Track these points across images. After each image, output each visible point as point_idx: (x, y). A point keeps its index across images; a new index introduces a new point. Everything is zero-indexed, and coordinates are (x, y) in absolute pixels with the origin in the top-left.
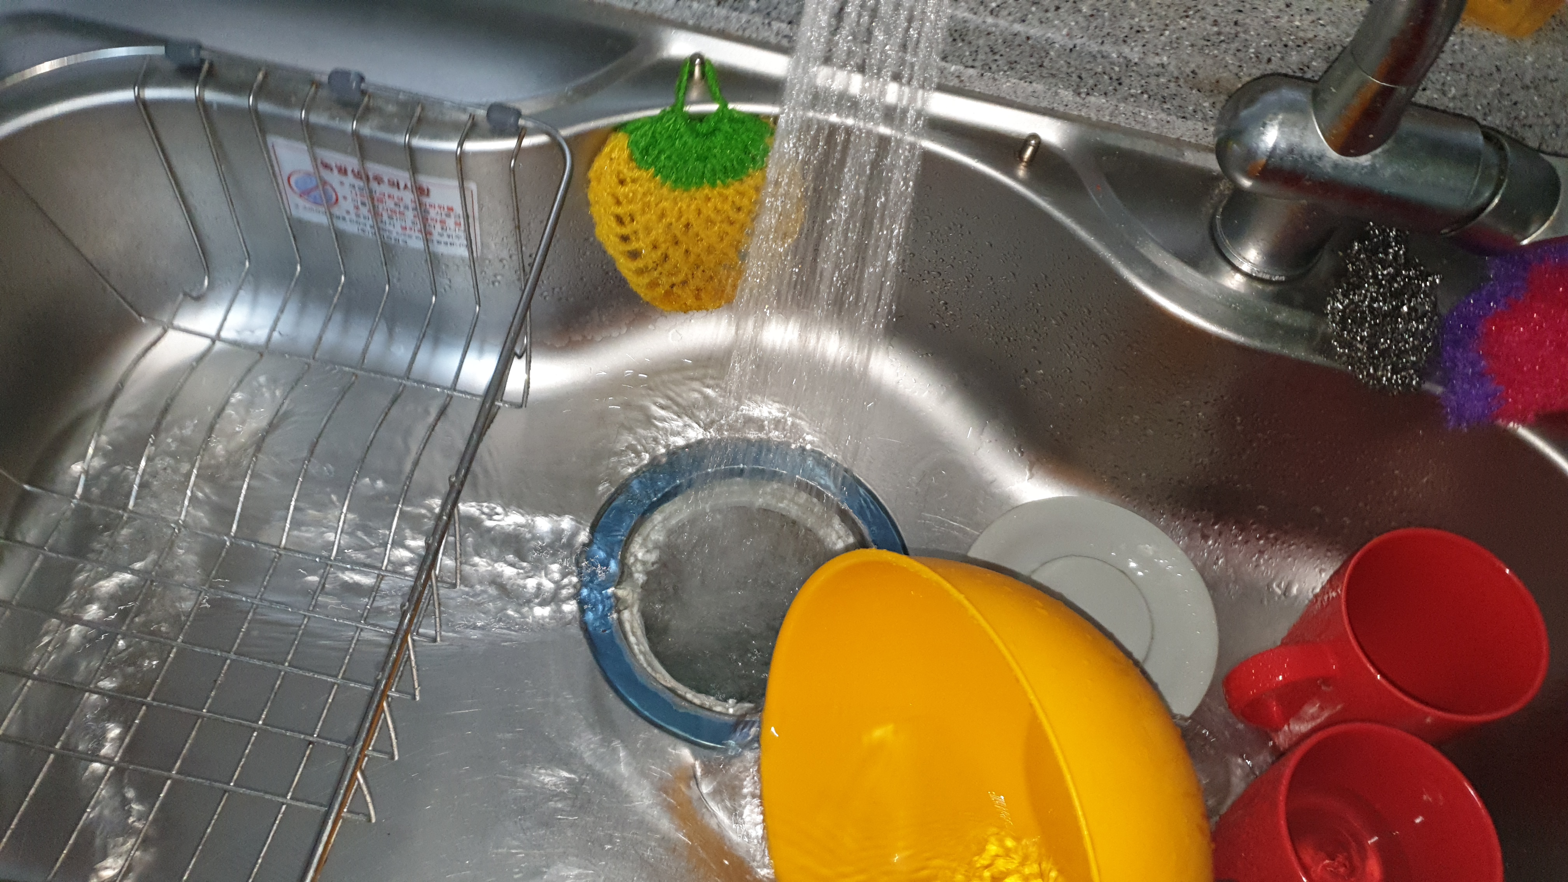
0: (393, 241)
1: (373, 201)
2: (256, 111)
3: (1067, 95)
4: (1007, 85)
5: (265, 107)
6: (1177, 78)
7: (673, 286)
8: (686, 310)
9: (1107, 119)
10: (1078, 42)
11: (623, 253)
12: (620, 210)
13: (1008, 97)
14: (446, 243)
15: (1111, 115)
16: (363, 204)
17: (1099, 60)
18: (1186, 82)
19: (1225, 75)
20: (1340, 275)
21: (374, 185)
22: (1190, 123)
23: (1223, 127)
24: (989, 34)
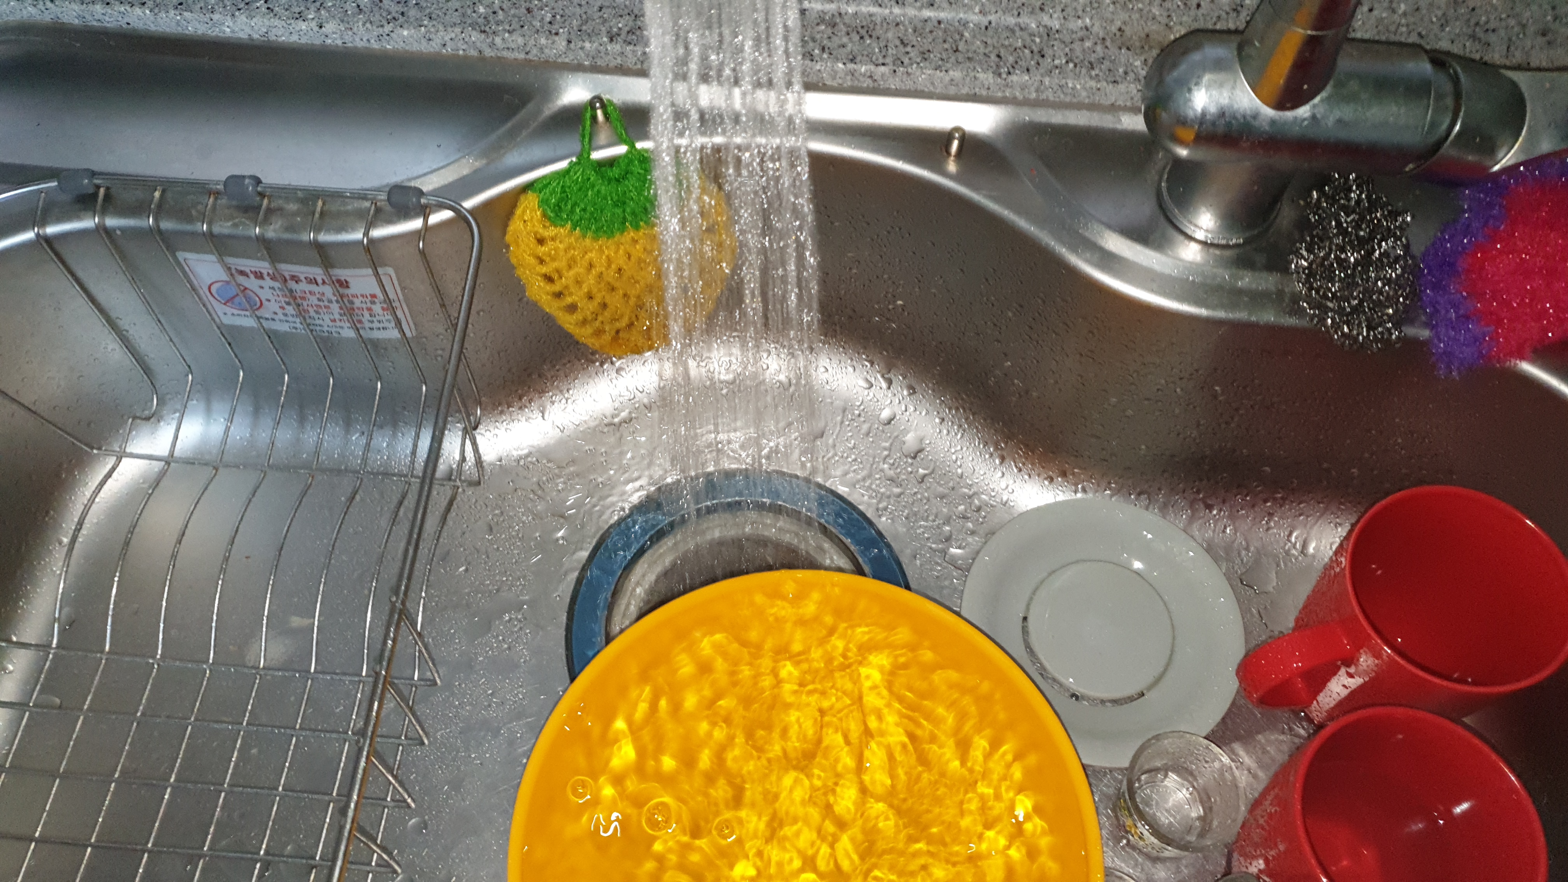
0: (327, 334)
1: (294, 299)
2: (160, 232)
3: (986, 77)
4: (923, 76)
5: (167, 225)
6: (1104, 39)
7: (618, 332)
8: (638, 351)
9: (1034, 95)
10: (992, 18)
11: (559, 308)
12: (544, 270)
13: (926, 90)
14: (379, 329)
15: (1037, 91)
16: (288, 304)
17: (1018, 33)
18: (1112, 41)
19: (1154, 27)
20: (1303, 225)
21: (292, 285)
22: (1122, 87)
23: (1150, 94)
24: (897, 24)
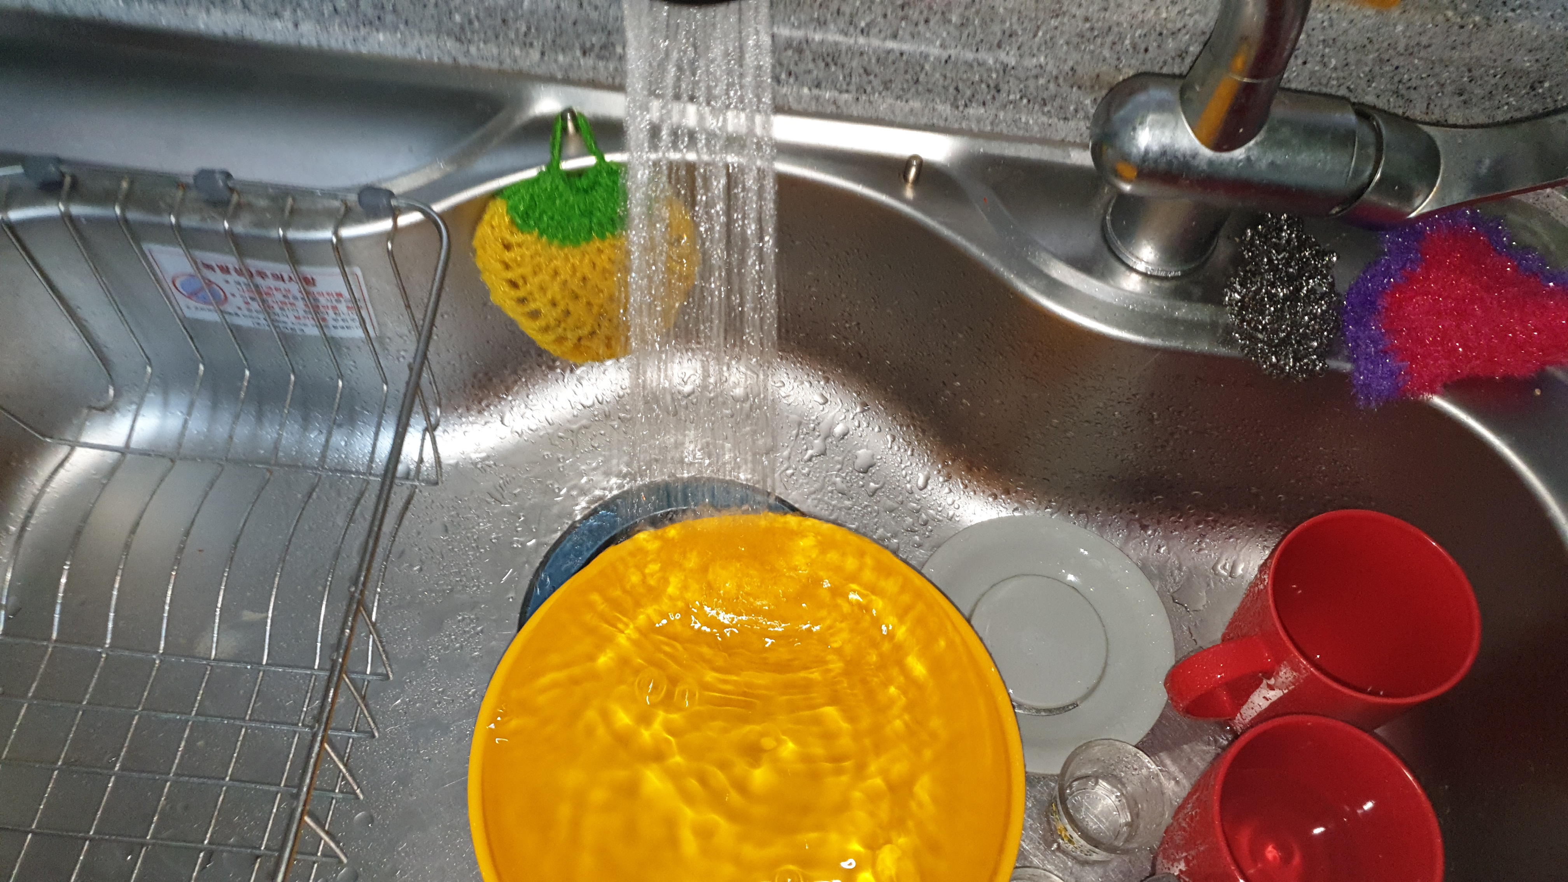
0: (290, 331)
1: (260, 294)
2: (126, 221)
3: (944, 109)
4: (884, 105)
5: (134, 215)
6: (1057, 78)
7: (580, 339)
8: (600, 359)
9: (988, 128)
10: (953, 52)
11: (523, 314)
12: (510, 275)
13: (887, 118)
14: (343, 328)
15: (992, 124)
16: (253, 299)
18: (1065, 80)
19: (1105, 68)
20: (1237, 260)
21: (258, 280)
22: (1072, 124)
23: (1098, 131)
24: (862, 54)
